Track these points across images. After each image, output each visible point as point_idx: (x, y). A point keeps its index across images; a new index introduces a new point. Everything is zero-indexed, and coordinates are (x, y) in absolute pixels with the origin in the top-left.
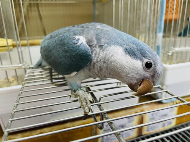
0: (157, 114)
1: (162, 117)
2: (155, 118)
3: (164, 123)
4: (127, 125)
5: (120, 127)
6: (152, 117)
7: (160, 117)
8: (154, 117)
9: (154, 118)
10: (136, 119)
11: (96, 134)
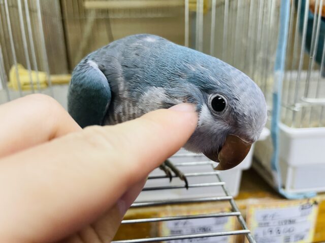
0: (273, 217)
1: (283, 224)
2: (270, 225)
3: (289, 236)
4: (214, 228)
5: (200, 229)
6: (263, 222)
7: (279, 223)
8: (267, 221)
9: (268, 223)
10: (231, 222)
11: (157, 236)
